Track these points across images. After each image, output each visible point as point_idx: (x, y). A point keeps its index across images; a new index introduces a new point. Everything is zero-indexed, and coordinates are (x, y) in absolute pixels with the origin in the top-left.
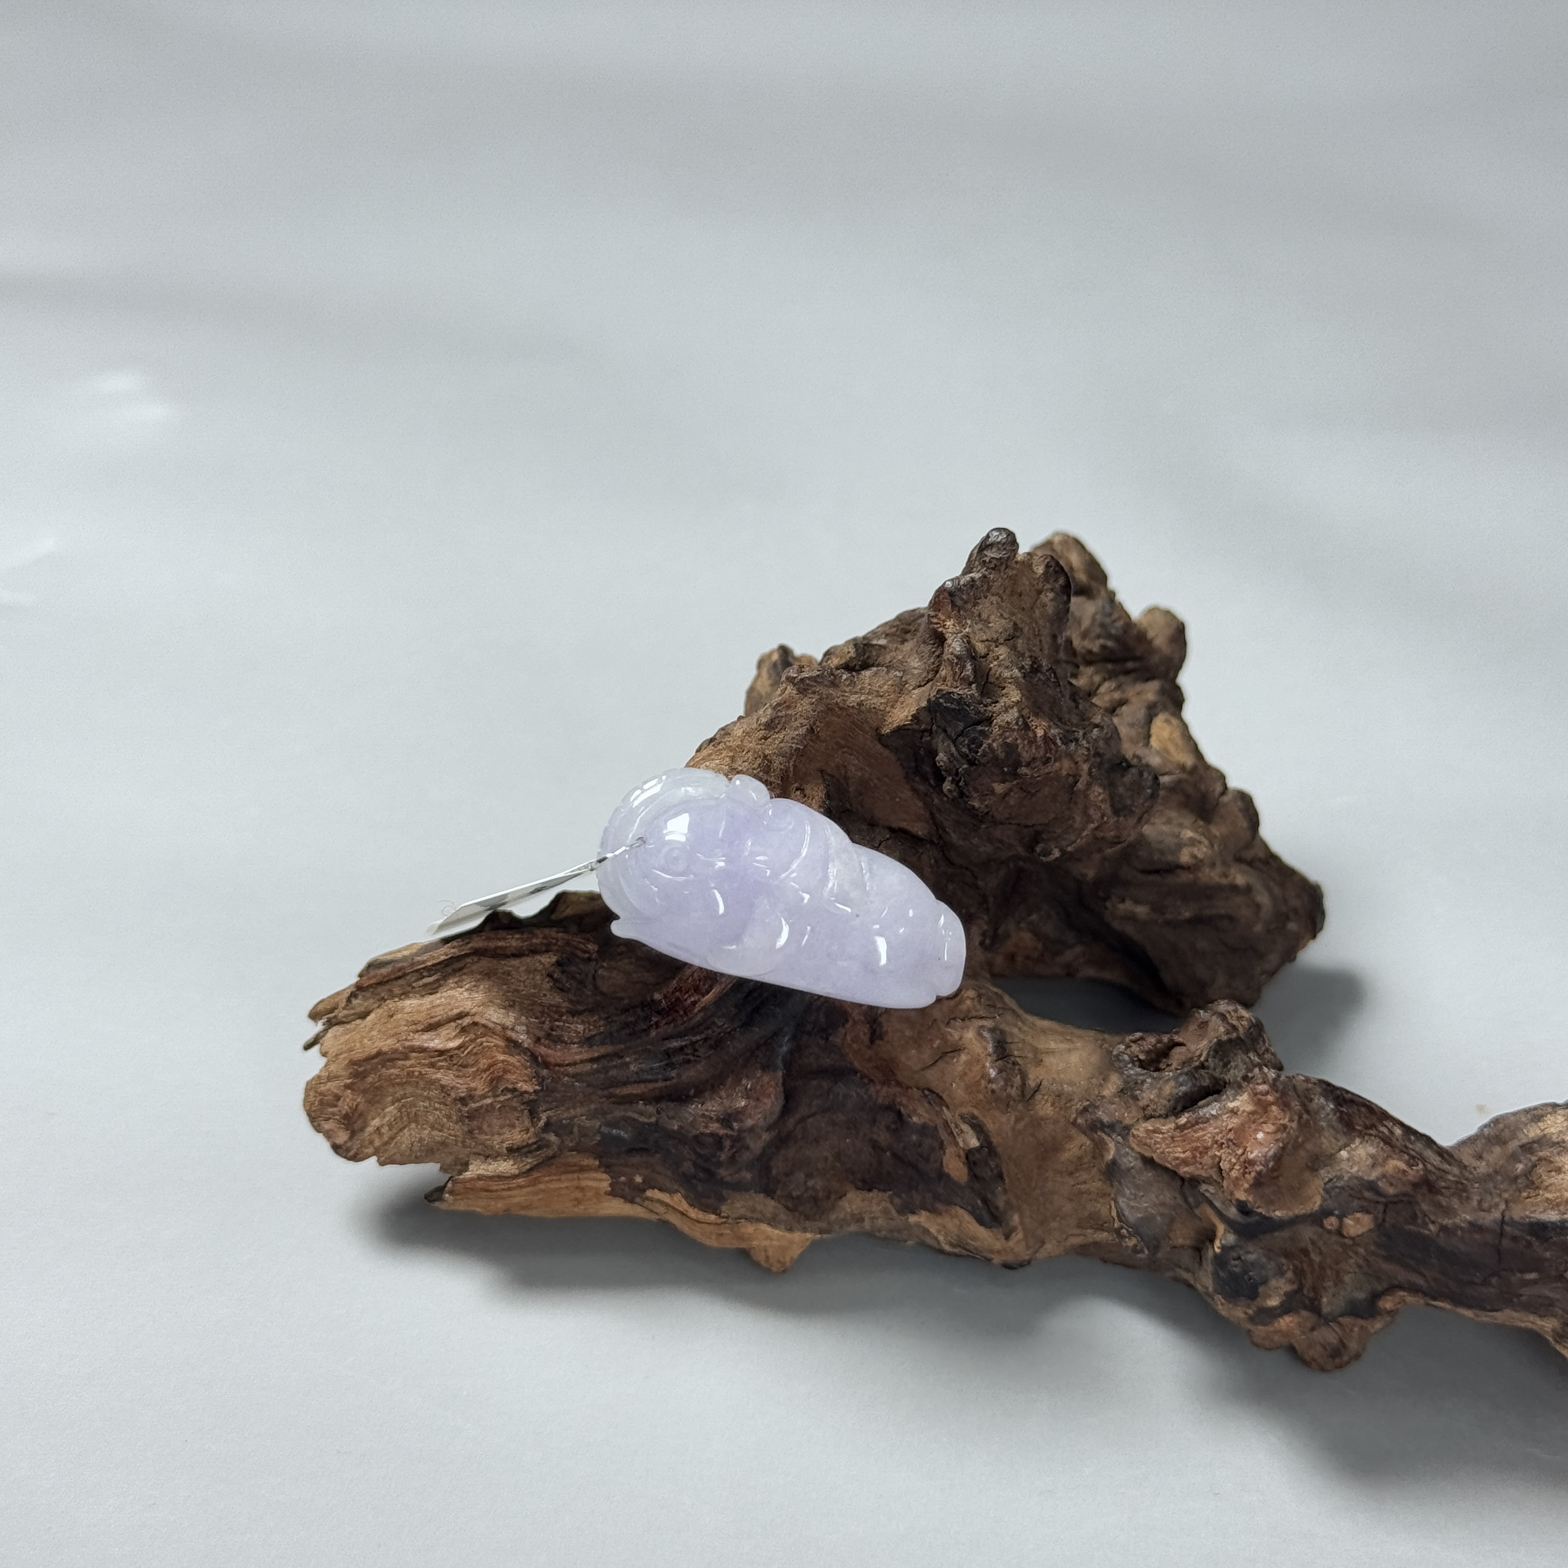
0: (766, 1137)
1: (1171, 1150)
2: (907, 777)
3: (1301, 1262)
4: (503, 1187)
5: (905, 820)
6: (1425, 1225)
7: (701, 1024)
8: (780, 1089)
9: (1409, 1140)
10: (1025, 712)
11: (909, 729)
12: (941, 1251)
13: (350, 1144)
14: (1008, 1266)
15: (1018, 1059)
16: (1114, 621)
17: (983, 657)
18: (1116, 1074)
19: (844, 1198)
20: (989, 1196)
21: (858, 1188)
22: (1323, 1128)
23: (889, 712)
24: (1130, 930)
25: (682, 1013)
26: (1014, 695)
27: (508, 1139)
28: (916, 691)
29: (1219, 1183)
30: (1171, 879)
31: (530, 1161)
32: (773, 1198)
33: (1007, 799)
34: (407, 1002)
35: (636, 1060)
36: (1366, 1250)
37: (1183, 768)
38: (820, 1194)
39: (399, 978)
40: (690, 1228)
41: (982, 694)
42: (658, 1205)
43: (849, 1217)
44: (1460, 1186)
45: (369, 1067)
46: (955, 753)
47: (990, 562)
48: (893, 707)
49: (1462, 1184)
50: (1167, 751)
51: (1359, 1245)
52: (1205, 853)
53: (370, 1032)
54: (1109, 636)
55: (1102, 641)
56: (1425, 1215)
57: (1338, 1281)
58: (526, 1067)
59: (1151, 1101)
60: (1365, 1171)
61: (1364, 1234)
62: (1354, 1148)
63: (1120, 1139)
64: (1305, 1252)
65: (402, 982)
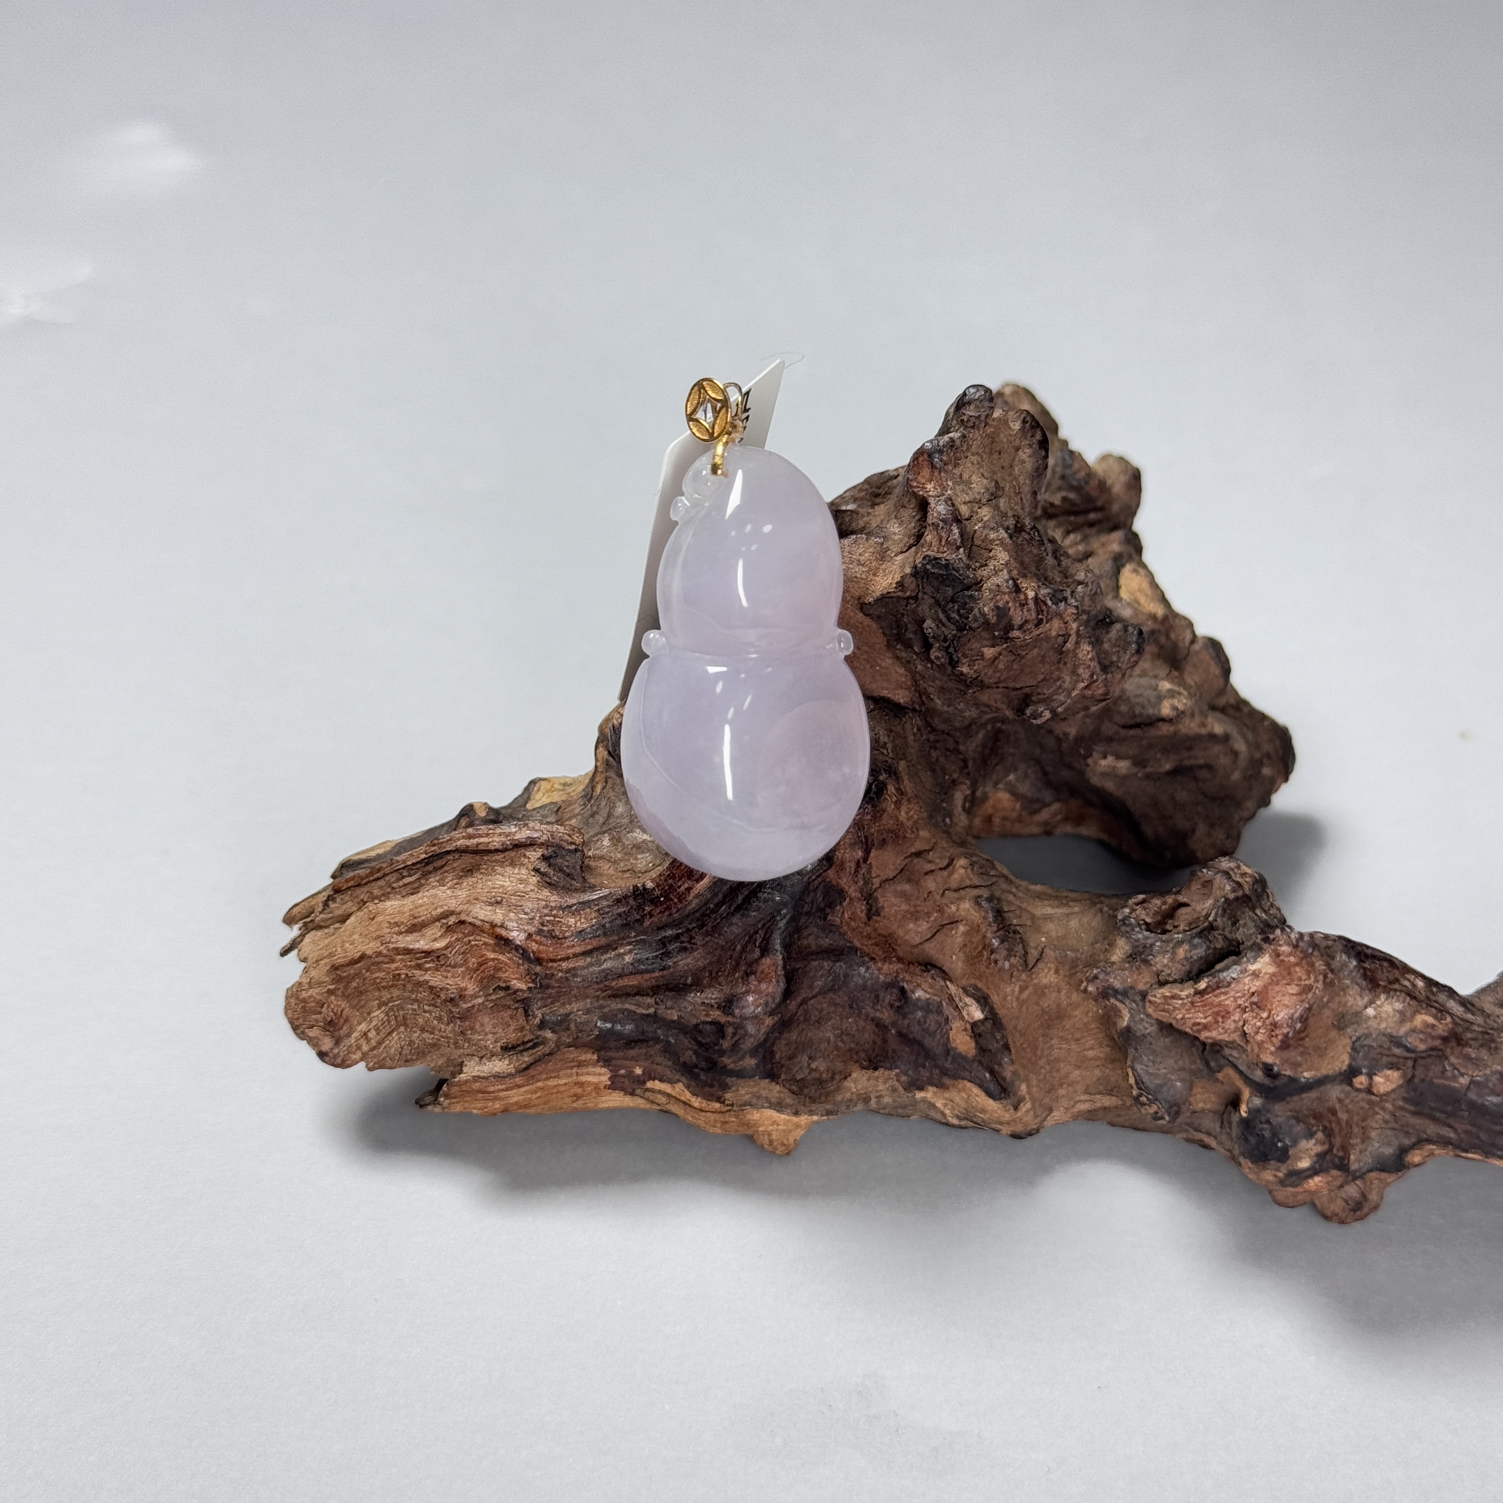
0: (769, 1021)
1: (1191, 1015)
2: (889, 646)
3: (1330, 1122)
4: (500, 1087)
5: (887, 689)
6: (1454, 1078)
7: (697, 911)
8: (781, 972)
9: (1432, 991)
10: (1015, 572)
11: (893, 597)
12: (947, 1124)
13: (336, 1051)
14: (1016, 1136)
15: (1018, 928)
16: (1075, 473)
17: (967, 519)
18: (1123, 939)
19: (849, 1079)
20: (996, 1067)
21: (863, 1068)
22: (1348, 987)
23: (871, 580)
24: (1110, 785)
25: (676, 900)
26: (1002, 556)
27: (501, 1038)
28: (899, 558)
29: (1242, 1047)
30: (1153, 732)
31: (527, 1059)
32: (777, 1083)
33: (997, 661)
34: (388, 904)
35: (630, 951)
36: (1393, 1105)
37: (1153, 617)
38: (824, 1075)
39: (378, 879)
40: (693, 1117)
41: (969, 557)
42: (659, 1096)
43: (854, 1097)
44: (1487, 1037)
45: (352, 972)
46: (944, 620)
47: (968, 420)
48: (875, 575)
49: (1488, 1033)
50: (1138, 603)
51: (1386, 1101)
52: (1185, 704)
53: (351, 936)
54: (1072, 488)
55: (1064, 494)
56: (1455, 1068)
57: (1366, 1138)
58: (519, 965)
59: (1165, 966)
60: (1391, 1028)
61: (1393, 1090)
62: (1379, 1006)
63: (1134, 1005)
64: (1333, 1112)
65: (381, 883)
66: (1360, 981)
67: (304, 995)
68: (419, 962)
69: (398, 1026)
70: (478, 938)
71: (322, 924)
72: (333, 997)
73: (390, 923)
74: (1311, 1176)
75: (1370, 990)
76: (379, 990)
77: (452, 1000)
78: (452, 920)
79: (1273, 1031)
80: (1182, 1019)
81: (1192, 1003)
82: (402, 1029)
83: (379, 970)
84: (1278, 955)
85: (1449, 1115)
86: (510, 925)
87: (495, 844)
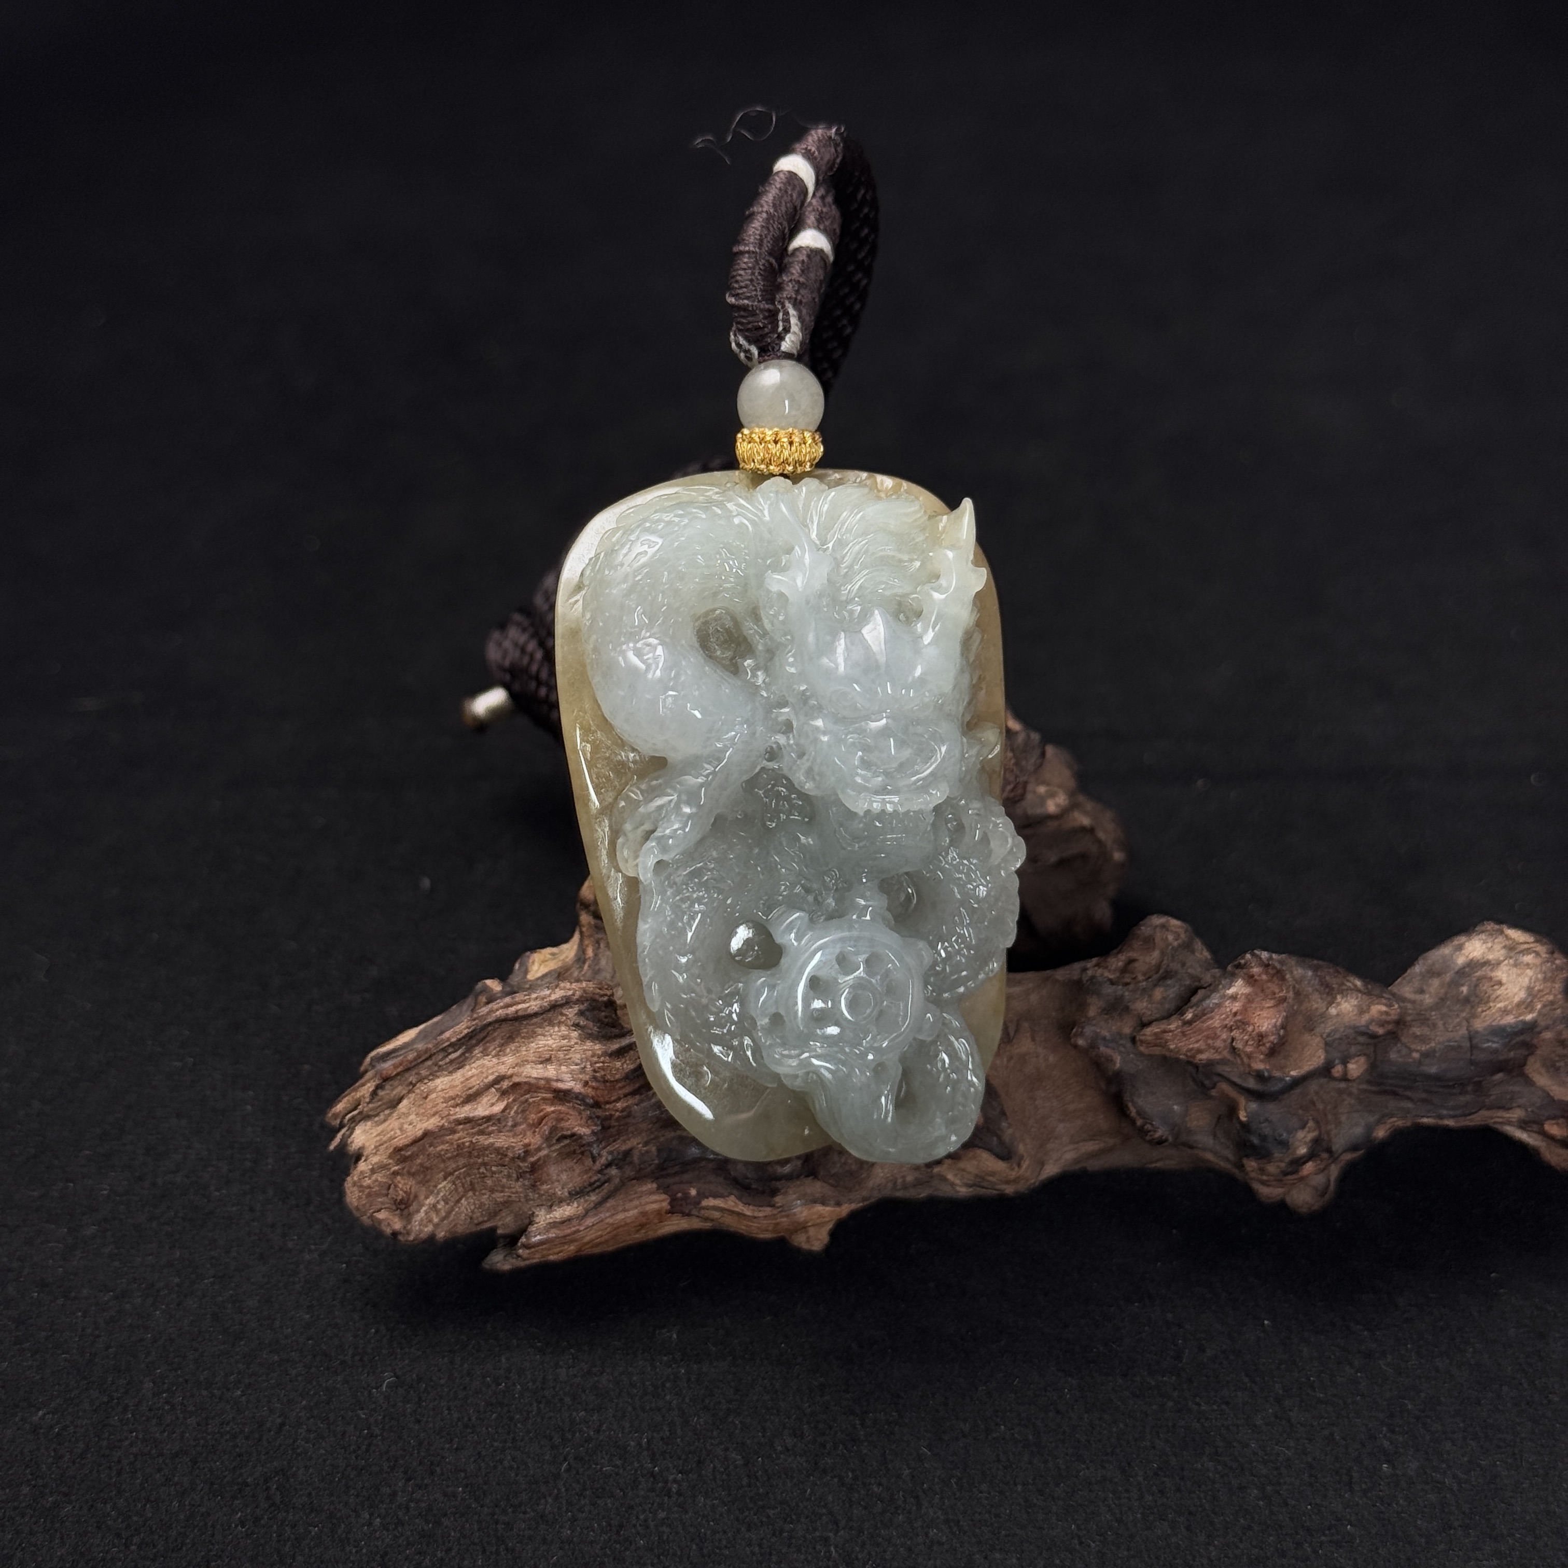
1: (1183, 1044)
3: (1315, 1113)
6: (1408, 1055)
18: (1094, 997)
20: (999, 1132)
22: (1311, 994)
27: (568, 1184)
29: (1234, 1062)
31: (595, 1198)
32: (818, 1180)
34: (439, 1081)
39: (426, 1059)
40: (747, 1227)
42: (711, 1211)
45: (415, 1150)
51: (1356, 1085)
53: (407, 1117)
56: (1407, 1046)
58: (580, 1113)
59: (1146, 1008)
60: (1355, 1020)
61: (1362, 1074)
62: (1339, 1004)
63: (1122, 1049)
64: (1313, 1103)
65: (429, 1063)
66: (1317, 987)
67: (367, 1182)
68: (481, 1128)
69: (466, 1192)
70: (535, 1094)
71: (370, 1113)
72: (399, 1178)
73: (444, 1098)
74: (1305, 1163)
75: (1328, 994)
76: (444, 1161)
77: (518, 1158)
78: (505, 1084)
79: (1259, 1042)
80: (1176, 1048)
81: (1184, 1034)
82: (470, 1193)
83: (443, 1143)
84: (1252, 976)
85: (1406, 1088)
86: (567, 1077)
87: (533, 1007)
